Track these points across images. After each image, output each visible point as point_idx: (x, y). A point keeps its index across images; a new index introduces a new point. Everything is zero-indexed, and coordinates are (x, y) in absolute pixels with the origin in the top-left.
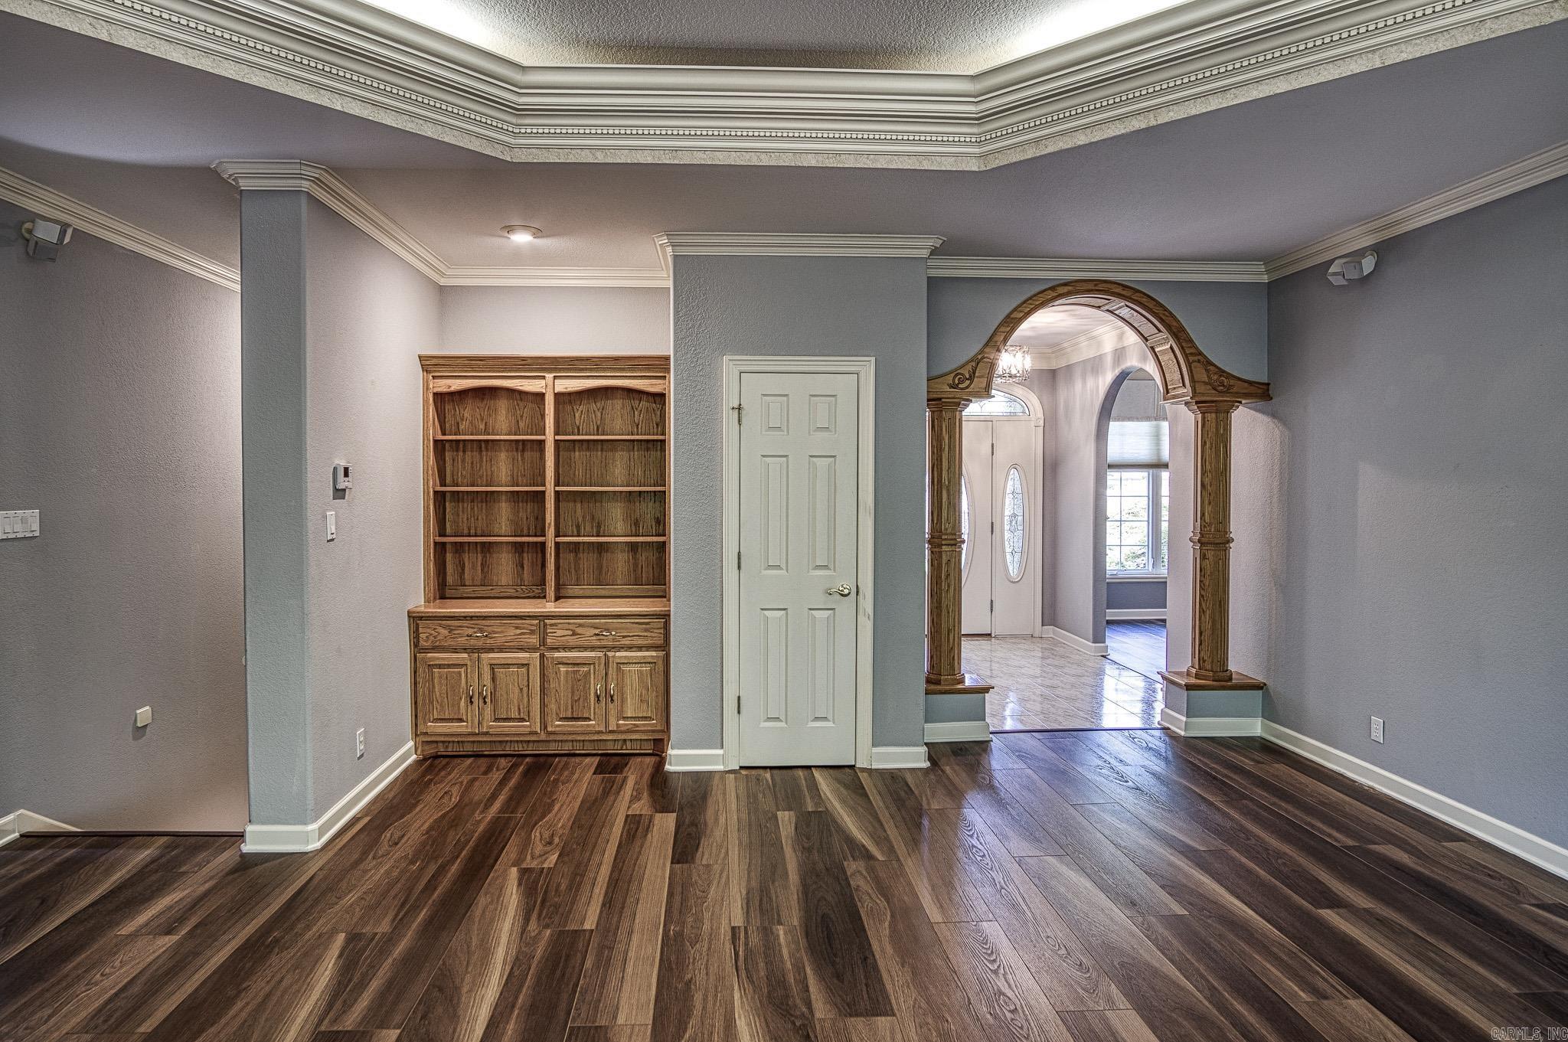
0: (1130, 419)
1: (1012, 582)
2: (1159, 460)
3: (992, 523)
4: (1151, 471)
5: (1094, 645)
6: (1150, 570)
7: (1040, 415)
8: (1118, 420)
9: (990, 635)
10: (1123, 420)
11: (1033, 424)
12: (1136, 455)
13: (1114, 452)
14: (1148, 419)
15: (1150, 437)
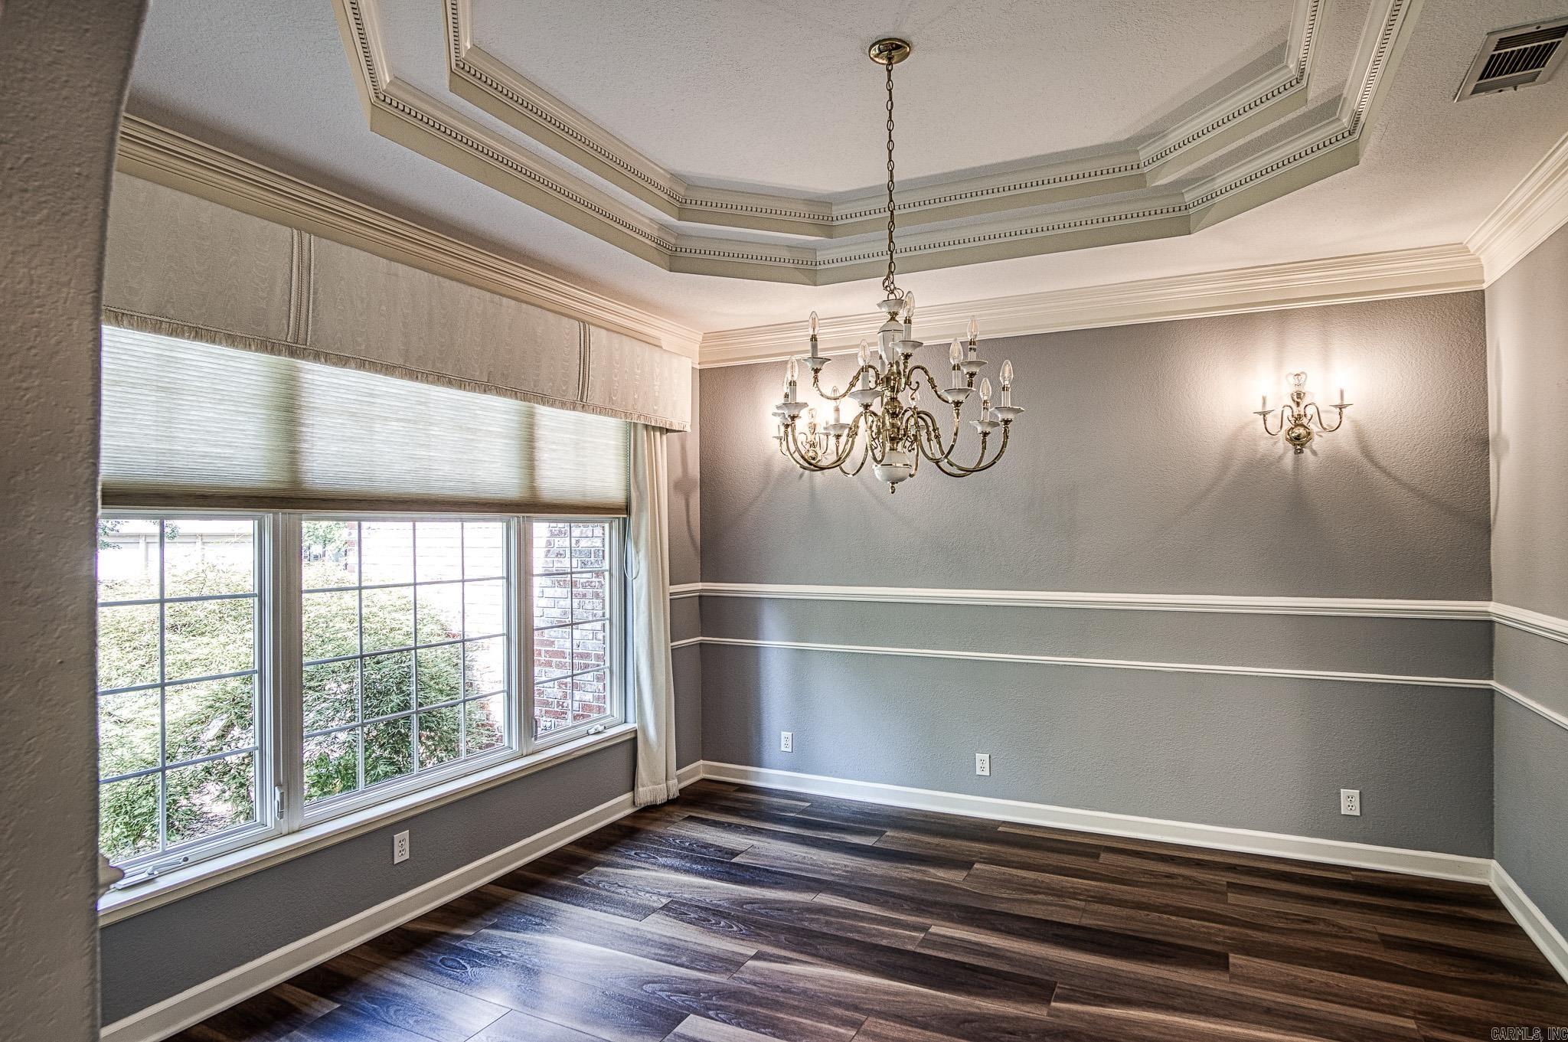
2: (295, 481)
4: (268, 517)
6: (271, 823)
8: (157, 328)
10: (175, 331)
14: (268, 346)
15: (267, 408)
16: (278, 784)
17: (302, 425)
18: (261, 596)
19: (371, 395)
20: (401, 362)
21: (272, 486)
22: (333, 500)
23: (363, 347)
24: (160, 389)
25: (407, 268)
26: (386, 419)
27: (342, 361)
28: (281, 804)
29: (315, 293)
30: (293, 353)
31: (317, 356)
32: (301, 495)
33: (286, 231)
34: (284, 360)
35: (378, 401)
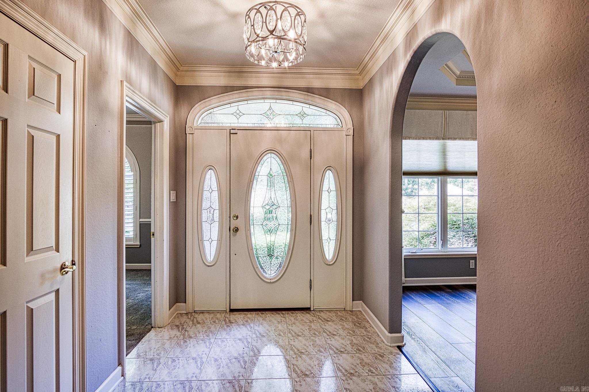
0: (424, 138)
1: (327, 265)
2: (446, 169)
3: (311, 216)
4: (440, 178)
5: (390, 335)
6: (440, 249)
7: (350, 125)
8: (416, 139)
9: (308, 309)
10: (419, 139)
11: (344, 133)
12: (429, 166)
13: (407, 164)
14: (437, 138)
15: (439, 152)
16: (441, 240)
17: (448, 155)
18: (438, 196)
19: (464, 146)
20: (471, 137)
21: (440, 170)
22: (455, 173)
23: (460, 134)
24: (418, 151)
25: (471, 112)
26: (468, 152)
27: (455, 139)
28: (442, 244)
29: (448, 124)
30: (443, 139)
31: (449, 139)
32: (447, 172)
33: (441, 111)
34: (441, 141)
35: (467, 147)
